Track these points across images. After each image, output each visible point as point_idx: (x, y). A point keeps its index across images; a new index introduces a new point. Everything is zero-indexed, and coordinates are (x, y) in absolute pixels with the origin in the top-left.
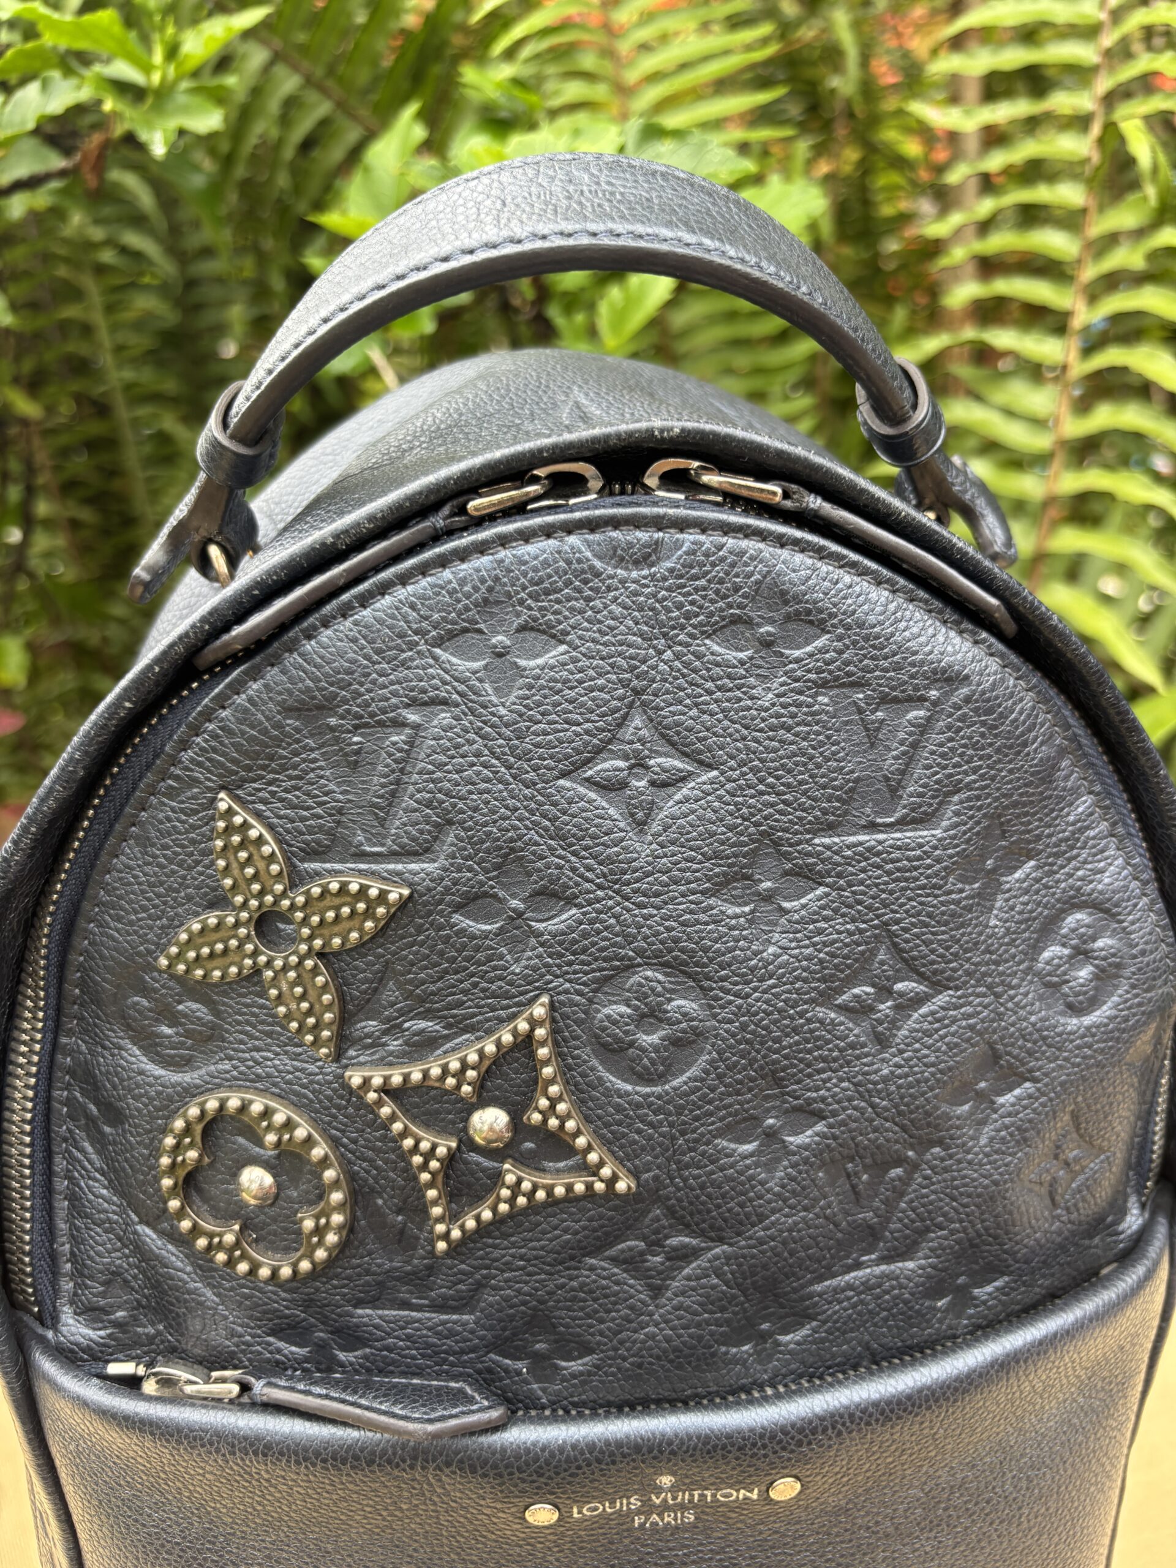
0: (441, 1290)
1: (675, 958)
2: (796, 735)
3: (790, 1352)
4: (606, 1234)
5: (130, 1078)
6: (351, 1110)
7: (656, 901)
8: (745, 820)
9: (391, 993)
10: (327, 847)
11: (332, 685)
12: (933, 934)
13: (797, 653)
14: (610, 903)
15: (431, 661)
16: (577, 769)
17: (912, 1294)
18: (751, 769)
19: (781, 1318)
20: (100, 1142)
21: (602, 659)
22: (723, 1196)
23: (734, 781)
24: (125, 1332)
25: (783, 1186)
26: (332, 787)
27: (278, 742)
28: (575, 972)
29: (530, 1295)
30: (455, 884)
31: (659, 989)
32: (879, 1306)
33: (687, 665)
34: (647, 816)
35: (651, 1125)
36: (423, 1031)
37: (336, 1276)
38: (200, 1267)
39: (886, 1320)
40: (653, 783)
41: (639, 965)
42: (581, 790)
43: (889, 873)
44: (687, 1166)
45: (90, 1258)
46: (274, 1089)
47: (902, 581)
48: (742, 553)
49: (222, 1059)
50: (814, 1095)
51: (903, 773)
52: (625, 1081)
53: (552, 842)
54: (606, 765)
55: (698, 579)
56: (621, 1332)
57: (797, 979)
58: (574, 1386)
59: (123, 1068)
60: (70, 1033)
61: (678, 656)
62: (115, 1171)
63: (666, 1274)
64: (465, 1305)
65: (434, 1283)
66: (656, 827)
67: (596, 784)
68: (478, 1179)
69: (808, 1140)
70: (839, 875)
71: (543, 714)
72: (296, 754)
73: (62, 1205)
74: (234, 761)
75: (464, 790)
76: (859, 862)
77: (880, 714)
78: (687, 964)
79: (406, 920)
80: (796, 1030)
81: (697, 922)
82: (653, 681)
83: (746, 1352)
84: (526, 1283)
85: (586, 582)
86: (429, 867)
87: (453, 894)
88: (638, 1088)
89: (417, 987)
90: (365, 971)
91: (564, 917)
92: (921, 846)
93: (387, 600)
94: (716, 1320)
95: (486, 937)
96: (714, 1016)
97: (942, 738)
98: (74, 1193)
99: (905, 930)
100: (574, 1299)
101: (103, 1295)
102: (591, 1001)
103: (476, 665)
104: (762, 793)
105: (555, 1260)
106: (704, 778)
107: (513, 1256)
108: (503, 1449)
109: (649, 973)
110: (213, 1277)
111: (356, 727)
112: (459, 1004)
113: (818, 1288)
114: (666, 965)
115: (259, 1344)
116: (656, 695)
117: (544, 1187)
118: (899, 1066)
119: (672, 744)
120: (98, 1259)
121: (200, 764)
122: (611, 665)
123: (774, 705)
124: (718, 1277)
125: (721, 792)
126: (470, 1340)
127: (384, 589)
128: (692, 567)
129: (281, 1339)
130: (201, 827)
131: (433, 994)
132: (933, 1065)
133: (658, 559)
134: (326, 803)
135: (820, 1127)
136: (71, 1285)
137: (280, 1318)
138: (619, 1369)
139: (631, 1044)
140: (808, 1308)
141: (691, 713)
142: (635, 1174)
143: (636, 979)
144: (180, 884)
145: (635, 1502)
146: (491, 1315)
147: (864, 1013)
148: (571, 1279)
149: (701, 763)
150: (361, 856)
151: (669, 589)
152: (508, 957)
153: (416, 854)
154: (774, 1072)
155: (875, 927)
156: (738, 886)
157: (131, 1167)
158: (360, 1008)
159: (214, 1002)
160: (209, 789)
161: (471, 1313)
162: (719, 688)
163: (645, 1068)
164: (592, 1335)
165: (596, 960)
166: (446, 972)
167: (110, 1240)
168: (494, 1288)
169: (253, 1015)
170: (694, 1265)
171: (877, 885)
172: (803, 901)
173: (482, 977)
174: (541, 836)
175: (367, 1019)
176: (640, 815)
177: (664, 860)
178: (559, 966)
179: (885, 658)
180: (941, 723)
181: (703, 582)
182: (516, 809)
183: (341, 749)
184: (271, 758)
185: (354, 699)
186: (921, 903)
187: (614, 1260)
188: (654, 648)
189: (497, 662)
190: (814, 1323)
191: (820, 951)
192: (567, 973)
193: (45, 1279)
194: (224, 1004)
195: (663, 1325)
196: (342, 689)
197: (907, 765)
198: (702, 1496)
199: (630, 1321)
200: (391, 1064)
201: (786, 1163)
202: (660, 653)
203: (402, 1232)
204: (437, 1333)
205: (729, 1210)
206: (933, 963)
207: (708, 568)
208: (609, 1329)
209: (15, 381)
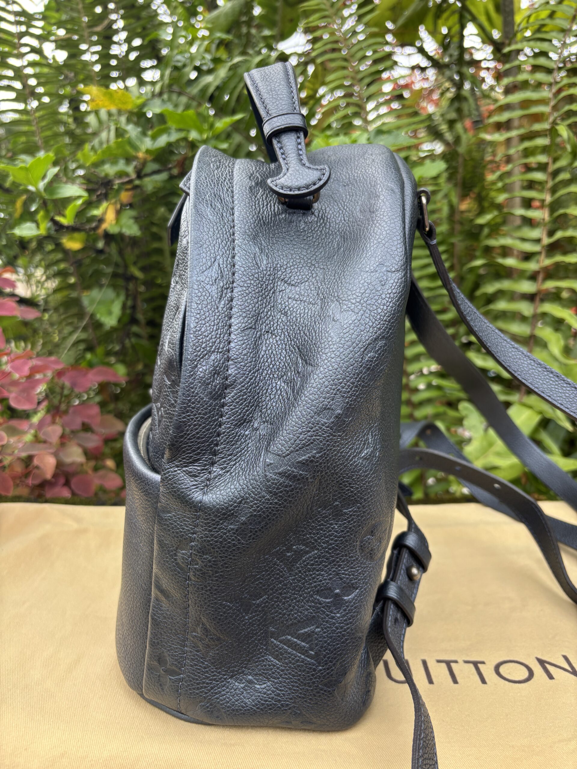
209: (135, 263)
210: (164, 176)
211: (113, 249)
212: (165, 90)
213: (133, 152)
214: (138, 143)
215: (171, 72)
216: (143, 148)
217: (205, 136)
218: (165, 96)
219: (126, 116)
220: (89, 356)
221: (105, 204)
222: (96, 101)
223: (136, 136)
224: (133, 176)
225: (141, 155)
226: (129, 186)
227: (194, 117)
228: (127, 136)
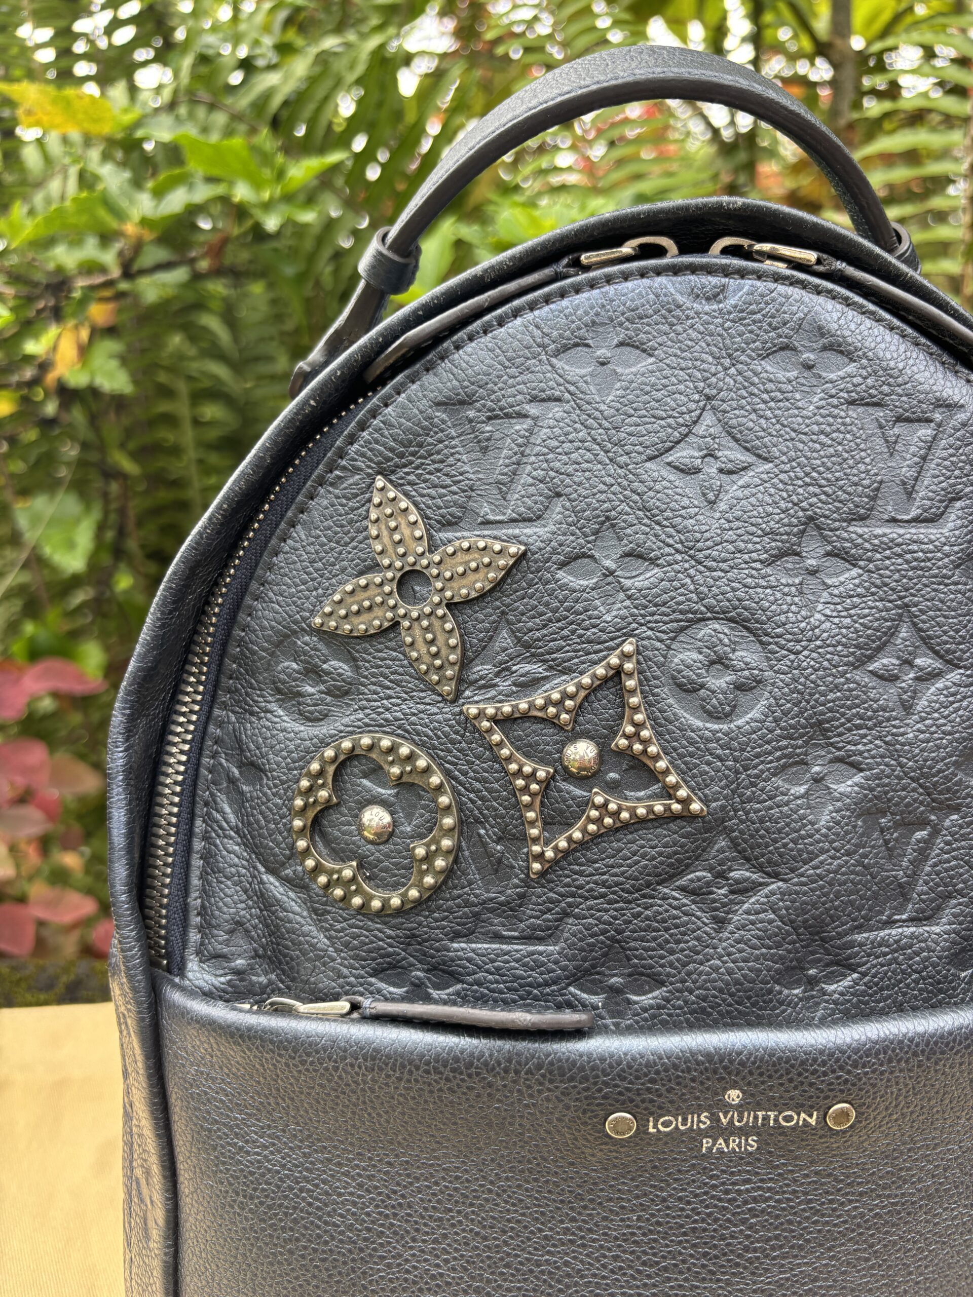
0: (531, 917)
1: (739, 615)
2: (833, 440)
3: (835, 1002)
4: (679, 861)
5: (273, 736)
6: (464, 745)
7: (724, 566)
8: (795, 504)
9: (504, 639)
10: (460, 518)
11: (473, 384)
12: (945, 617)
13: (833, 376)
14: (687, 565)
15: (549, 368)
16: (662, 454)
17: (940, 958)
18: (799, 464)
19: (827, 965)
20: (239, 800)
21: (682, 369)
22: (780, 831)
23: (786, 472)
24: (241, 980)
25: (829, 829)
26: (466, 468)
27: (427, 431)
28: (656, 622)
29: (610, 924)
30: (561, 545)
31: (726, 641)
32: (910, 966)
33: (746, 379)
34: (717, 496)
35: (719, 758)
36: (528, 673)
37: (439, 908)
38: (315, 911)
39: (916, 982)
40: (721, 471)
41: (709, 619)
42: (664, 473)
43: (907, 562)
44: (749, 800)
45: (219, 909)
46: (399, 732)
47: (909, 330)
48: (787, 297)
49: (356, 710)
50: (853, 748)
51: (916, 479)
52: (698, 718)
53: (640, 513)
54: (684, 454)
55: (755, 313)
56: (688, 964)
57: (839, 643)
58: (645, 1020)
59: (268, 728)
60: (224, 706)
61: (740, 373)
62: (250, 824)
63: (728, 907)
64: (550, 936)
65: (524, 913)
66: (723, 506)
67: (676, 468)
68: (569, 807)
69: (849, 789)
70: (870, 560)
71: (635, 410)
72: (440, 441)
73: (197, 862)
74: (392, 450)
75: (570, 469)
76: (885, 550)
77: (896, 430)
78: (749, 621)
79: (519, 576)
80: (837, 688)
81: (758, 586)
82: (721, 390)
83: (796, 995)
84: (606, 911)
85: (670, 311)
86: (541, 531)
87: (559, 553)
88: (708, 725)
89: (525, 634)
90: (483, 621)
91: (648, 575)
92: (932, 542)
93: (519, 321)
94: (773, 955)
95: (584, 591)
96: (772, 667)
97: (945, 454)
98: (209, 852)
99: (923, 612)
100: (648, 929)
101: (227, 943)
102: (669, 648)
103: (583, 372)
104: (808, 485)
105: (633, 886)
106: (761, 469)
107: (596, 883)
108: (590, 1055)
109: (717, 626)
110: (326, 921)
111: (490, 418)
112: (559, 649)
113: (859, 937)
114: (731, 620)
115: (362, 985)
116: (723, 401)
117: (628, 809)
118: (923, 732)
119: (736, 440)
120: (225, 909)
121: (363, 455)
122: (688, 374)
123: (815, 415)
124: (774, 912)
125: (775, 480)
126: (553, 971)
127: (516, 313)
128: (751, 304)
129: (382, 980)
130: (358, 508)
131: (538, 640)
132: (950, 733)
133: (725, 297)
134: (460, 481)
135: (858, 778)
136: (199, 936)
137: (382, 957)
138: (686, 1002)
139: (702, 686)
140: (849, 958)
141: (751, 417)
142: (705, 801)
143: (707, 631)
144: (336, 559)
145: (705, 1120)
146: (574, 944)
147: (891, 681)
148: (646, 908)
149: (759, 456)
150: (487, 523)
151: (733, 321)
152: (601, 608)
153: (530, 520)
154: (820, 723)
155: (898, 607)
156: (789, 562)
157: (264, 818)
158: (477, 654)
159: (355, 659)
160: (369, 475)
161: (555, 944)
162: (772, 399)
163: (714, 707)
164: (662, 966)
165: (674, 612)
166: (550, 621)
167: (237, 892)
168: (577, 917)
169: (388, 667)
170: (753, 900)
171: (898, 571)
172: (842, 579)
173: (579, 625)
174: (631, 507)
175: (482, 664)
176: (711, 496)
177: (730, 532)
178: (643, 616)
179: (899, 386)
180: (944, 442)
181: (758, 316)
182: (612, 485)
183: (476, 437)
184: (420, 445)
185: (489, 395)
186: (935, 590)
187: (682, 889)
188: (722, 365)
189: (600, 369)
190: (855, 975)
191: (856, 622)
192: (650, 622)
193: (176, 932)
194: (364, 660)
195: (726, 958)
196: (480, 387)
197: (919, 473)
198: (766, 1118)
199: (697, 953)
200: (500, 701)
201: (831, 808)
202: (726, 369)
203: (499, 861)
204: (524, 965)
205: (785, 845)
206: (946, 643)
207: (762, 305)
208: (678, 960)
209: (122, 446)
210: (180, 275)
211: (77, 415)
212: (182, 98)
213: (113, 223)
214: (124, 204)
215: (194, 66)
216: (136, 214)
217: (266, 195)
218: (183, 110)
219: (101, 148)
220: (29, 628)
221: (53, 331)
222: (35, 114)
223: (121, 188)
224: (115, 272)
225: (130, 228)
226: (107, 293)
227: (245, 153)
228: (100, 187)
